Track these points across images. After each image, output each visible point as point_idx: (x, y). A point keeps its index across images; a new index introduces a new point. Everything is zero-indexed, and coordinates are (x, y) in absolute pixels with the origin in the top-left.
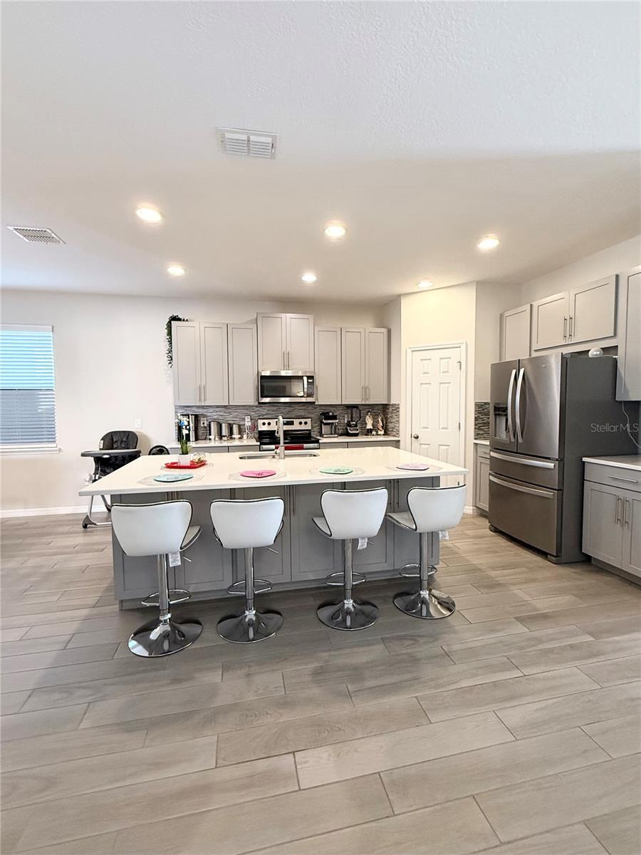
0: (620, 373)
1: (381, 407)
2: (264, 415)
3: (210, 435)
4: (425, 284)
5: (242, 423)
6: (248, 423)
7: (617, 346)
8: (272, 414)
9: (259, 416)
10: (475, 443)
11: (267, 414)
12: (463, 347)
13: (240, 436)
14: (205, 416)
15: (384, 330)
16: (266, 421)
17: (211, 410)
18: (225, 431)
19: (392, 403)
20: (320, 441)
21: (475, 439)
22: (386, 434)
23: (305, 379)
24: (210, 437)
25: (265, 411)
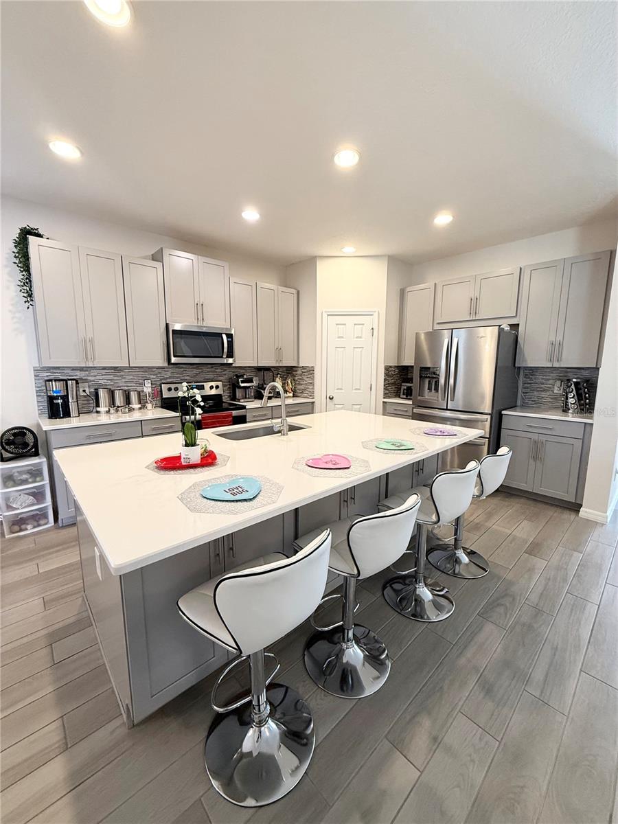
0: (520, 345)
1: (285, 369)
2: (167, 378)
3: (98, 405)
4: (349, 249)
5: (139, 389)
6: (148, 388)
7: (518, 324)
8: (177, 377)
9: (161, 380)
10: (384, 402)
11: (170, 378)
12: (376, 314)
13: (140, 406)
14: (86, 381)
15: (294, 291)
16: (173, 386)
17: (94, 373)
18: (119, 399)
19: (301, 365)
20: (247, 407)
21: (384, 398)
22: (294, 396)
23: (224, 336)
24: (98, 409)
25: (169, 374)
